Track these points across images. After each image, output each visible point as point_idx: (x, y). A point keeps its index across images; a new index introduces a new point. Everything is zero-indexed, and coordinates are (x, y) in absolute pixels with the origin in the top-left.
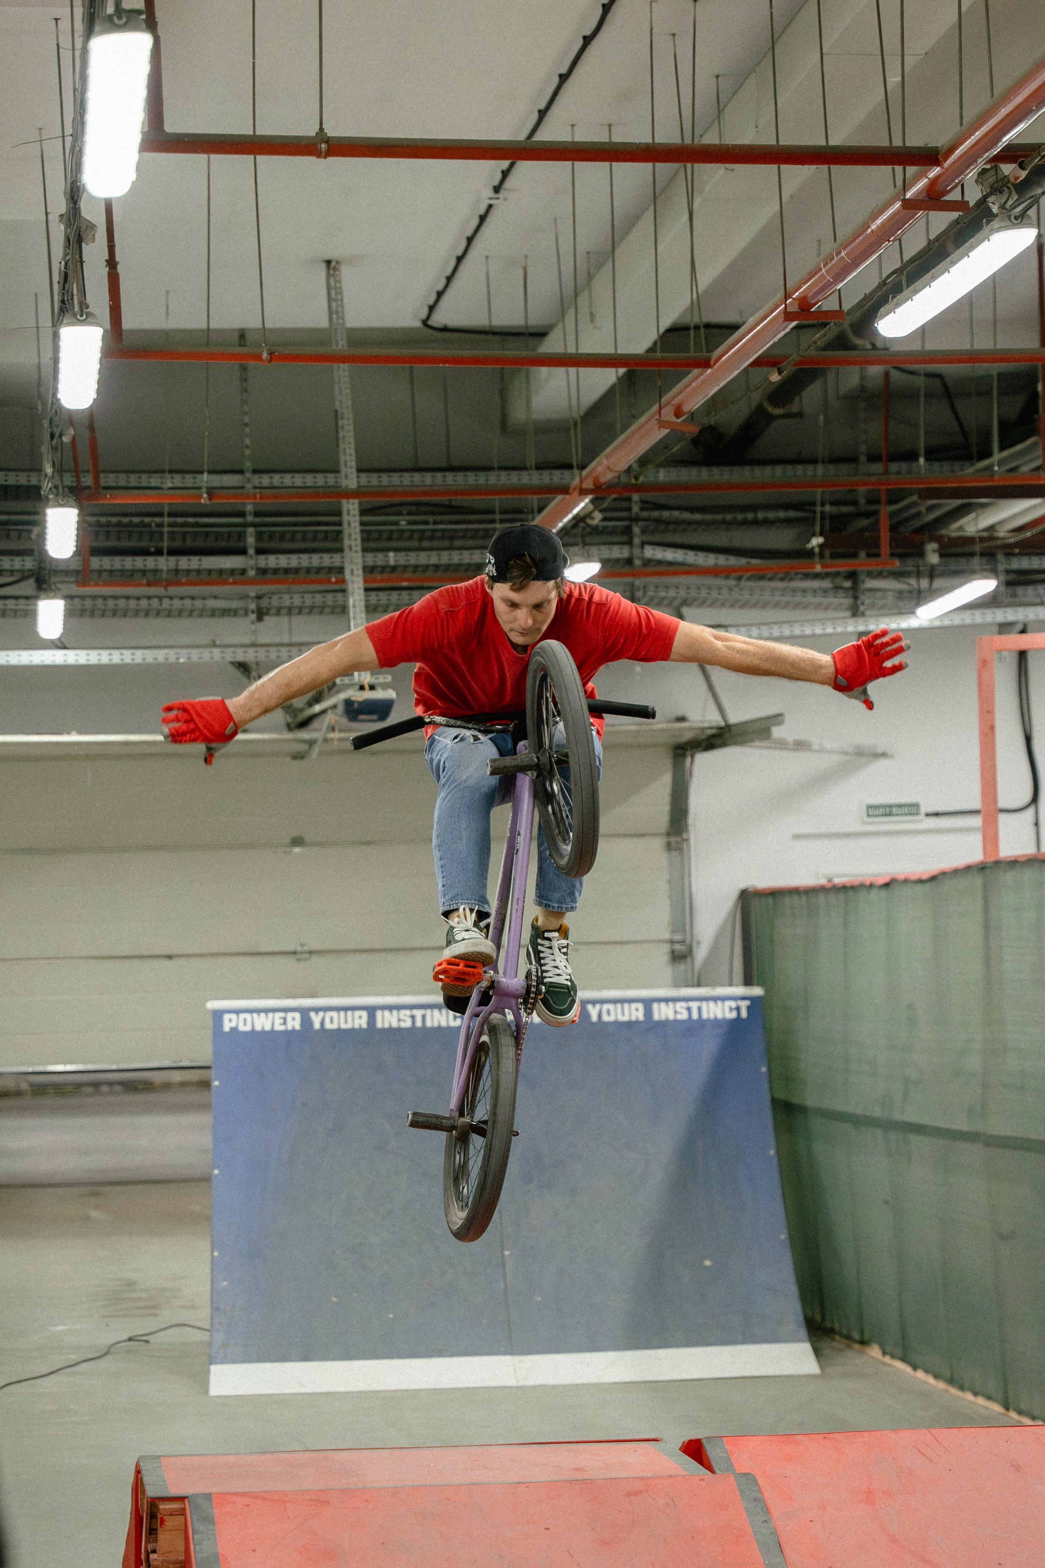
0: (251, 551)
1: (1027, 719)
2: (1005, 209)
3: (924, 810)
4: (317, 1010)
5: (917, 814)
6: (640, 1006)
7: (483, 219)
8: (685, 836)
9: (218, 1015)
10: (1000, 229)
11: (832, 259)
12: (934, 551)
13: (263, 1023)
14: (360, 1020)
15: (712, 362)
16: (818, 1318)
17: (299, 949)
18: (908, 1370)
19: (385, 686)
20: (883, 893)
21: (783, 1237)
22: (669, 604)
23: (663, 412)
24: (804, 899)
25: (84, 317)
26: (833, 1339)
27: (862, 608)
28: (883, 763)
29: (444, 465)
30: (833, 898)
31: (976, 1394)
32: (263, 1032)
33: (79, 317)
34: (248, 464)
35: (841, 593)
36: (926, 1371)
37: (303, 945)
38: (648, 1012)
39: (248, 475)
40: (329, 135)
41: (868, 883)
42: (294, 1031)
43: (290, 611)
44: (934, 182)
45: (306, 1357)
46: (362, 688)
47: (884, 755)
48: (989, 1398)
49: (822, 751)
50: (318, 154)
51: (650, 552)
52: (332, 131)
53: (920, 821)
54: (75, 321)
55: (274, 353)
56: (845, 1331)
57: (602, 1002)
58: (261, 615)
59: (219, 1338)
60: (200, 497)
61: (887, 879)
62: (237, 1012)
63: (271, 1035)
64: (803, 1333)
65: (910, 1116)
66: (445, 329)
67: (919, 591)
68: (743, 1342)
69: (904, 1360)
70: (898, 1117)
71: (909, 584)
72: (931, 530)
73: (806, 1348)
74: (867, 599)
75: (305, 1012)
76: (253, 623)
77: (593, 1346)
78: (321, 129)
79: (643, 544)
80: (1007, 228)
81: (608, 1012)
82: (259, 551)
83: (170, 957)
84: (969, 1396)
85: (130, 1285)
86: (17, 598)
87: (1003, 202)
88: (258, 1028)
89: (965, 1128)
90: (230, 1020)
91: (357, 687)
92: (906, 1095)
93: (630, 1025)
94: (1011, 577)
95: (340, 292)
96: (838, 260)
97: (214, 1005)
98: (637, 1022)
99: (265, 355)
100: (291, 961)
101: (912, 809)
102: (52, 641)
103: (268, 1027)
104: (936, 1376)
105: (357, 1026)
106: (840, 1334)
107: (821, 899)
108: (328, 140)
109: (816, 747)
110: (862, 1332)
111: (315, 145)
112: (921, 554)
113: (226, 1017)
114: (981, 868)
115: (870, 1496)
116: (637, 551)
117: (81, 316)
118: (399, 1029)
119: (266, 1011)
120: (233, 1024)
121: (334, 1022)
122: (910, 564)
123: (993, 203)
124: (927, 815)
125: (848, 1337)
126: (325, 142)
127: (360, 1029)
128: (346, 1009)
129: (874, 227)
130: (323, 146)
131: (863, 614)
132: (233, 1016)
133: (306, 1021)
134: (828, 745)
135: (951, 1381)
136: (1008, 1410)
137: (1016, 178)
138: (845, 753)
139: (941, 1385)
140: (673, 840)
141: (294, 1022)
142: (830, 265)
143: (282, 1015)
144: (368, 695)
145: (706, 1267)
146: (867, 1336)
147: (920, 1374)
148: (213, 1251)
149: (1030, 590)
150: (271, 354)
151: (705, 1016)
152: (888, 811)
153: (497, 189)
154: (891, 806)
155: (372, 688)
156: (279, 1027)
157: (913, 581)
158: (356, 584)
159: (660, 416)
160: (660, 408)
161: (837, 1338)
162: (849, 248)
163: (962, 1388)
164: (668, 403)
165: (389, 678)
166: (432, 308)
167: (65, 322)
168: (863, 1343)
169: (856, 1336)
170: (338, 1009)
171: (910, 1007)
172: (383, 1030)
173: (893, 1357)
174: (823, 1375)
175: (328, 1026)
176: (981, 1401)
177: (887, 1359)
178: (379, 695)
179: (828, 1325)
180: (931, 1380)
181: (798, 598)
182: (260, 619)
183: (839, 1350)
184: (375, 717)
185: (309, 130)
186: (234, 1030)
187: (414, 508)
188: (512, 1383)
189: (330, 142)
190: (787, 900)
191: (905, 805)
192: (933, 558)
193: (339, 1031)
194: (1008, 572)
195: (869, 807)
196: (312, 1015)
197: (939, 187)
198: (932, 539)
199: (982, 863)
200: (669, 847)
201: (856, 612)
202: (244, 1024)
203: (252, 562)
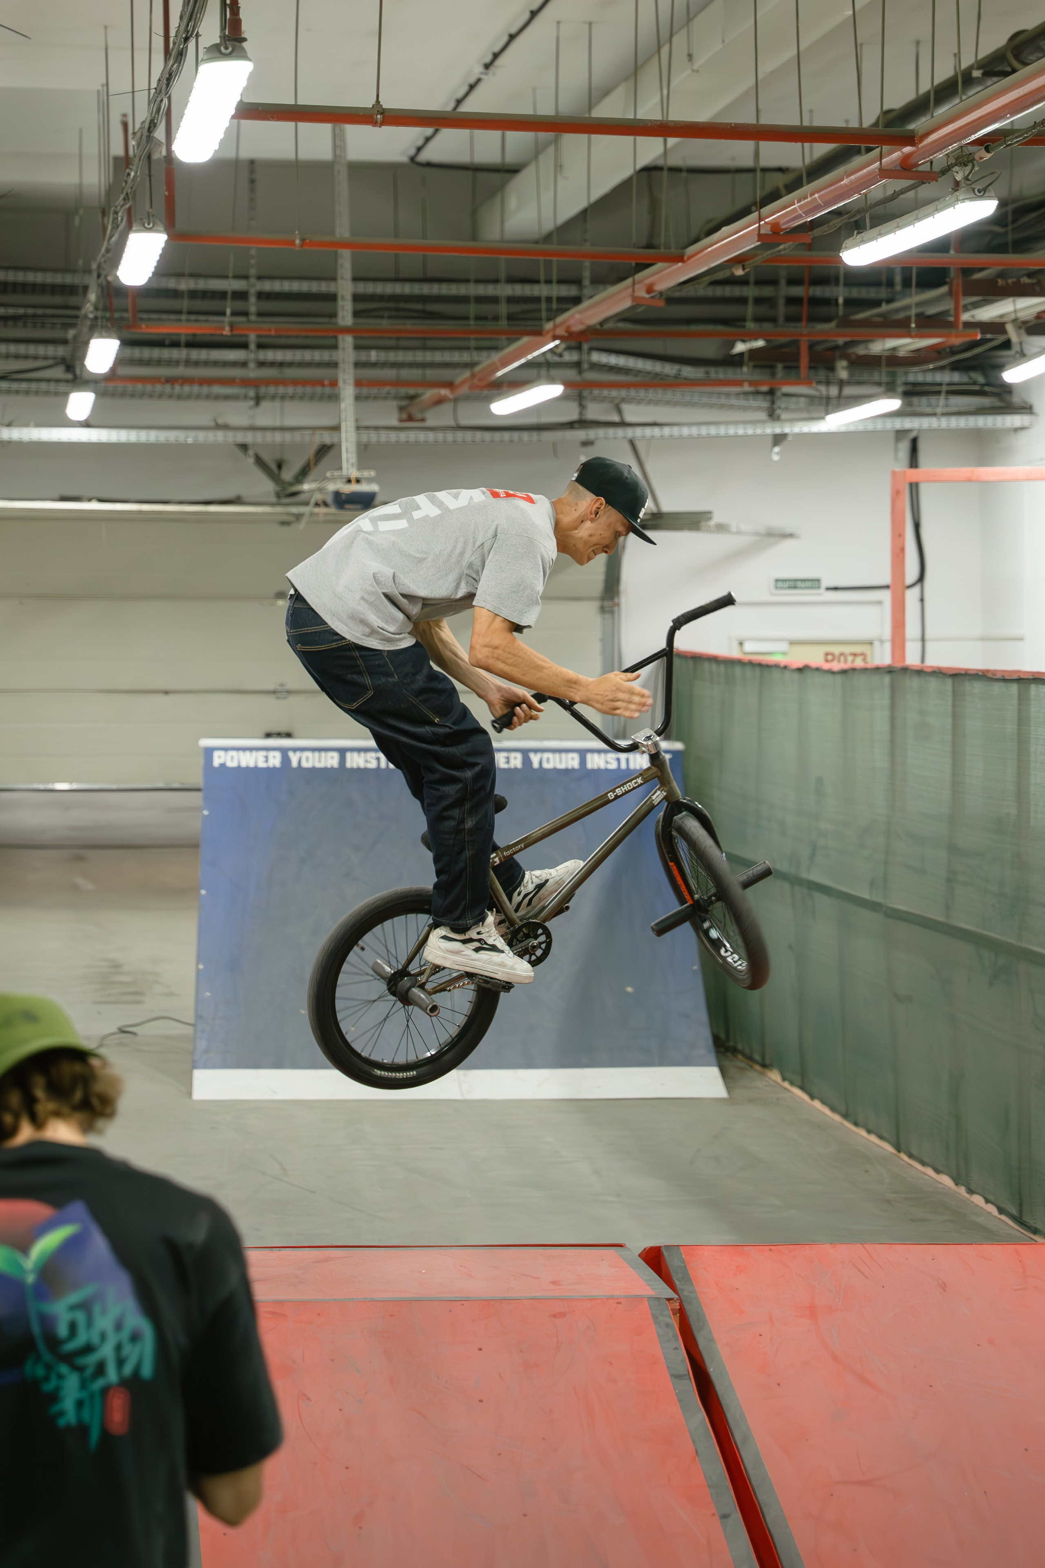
0: (252, 346)
1: (915, 504)
2: (968, 180)
3: (825, 583)
4: (295, 750)
5: (819, 587)
6: (576, 756)
7: (472, 87)
8: (616, 600)
9: (209, 752)
10: (963, 200)
11: (806, 198)
12: (844, 368)
13: (248, 760)
14: (331, 760)
15: (685, 258)
16: (723, 1036)
17: (279, 688)
18: (805, 1097)
19: (370, 480)
20: (796, 676)
21: (695, 968)
22: (612, 401)
23: (637, 287)
24: (722, 668)
25: (151, 225)
26: (736, 1057)
27: (778, 412)
28: (789, 543)
29: (421, 276)
30: (749, 672)
31: (869, 1132)
32: (248, 768)
33: (146, 225)
34: (253, 272)
35: (760, 397)
36: (823, 1102)
37: (282, 685)
38: (583, 761)
39: (253, 281)
40: (384, 107)
41: (782, 665)
42: (274, 768)
43: (283, 398)
44: (907, 157)
45: (278, 1065)
46: (349, 481)
47: (791, 536)
48: (881, 1137)
49: (739, 533)
50: (374, 123)
51: (596, 357)
52: (386, 104)
53: (820, 594)
54: (143, 228)
55: (306, 240)
56: (747, 1051)
57: (543, 751)
58: (258, 400)
59: (202, 1044)
60: (223, 329)
61: (800, 665)
62: (226, 749)
63: (255, 771)
64: (712, 1057)
65: (816, 876)
66: (429, 165)
67: (828, 398)
68: (661, 1064)
69: (802, 1088)
70: (804, 875)
71: (817, 390)
72: (841, 351)
73: (713, 1072)
74: (782, 403)
75: (284, 751)
76: (250, 408)
77: (529, 1063)
78: (378, 101)
79: (591, 349)
80: (971, 199)
81: (548, 760)
82: (260, 346)
83: (166, 693)
84: (863, 1133)
85: (116, 966)
86: (48, 380)
87: (967, 173)
88: (243, 765)
89: (866, 896)
90: (219, 757)
91: (344, 480)
92: (812, 856)
93: (567, 772)
94: (909, 388)
95: (343, 140)
96: (811, 201)
97: (206, 742)
98: (573, 770)
99: (298, 242)
100: (271, 700)
101: (814, 583)
102: (79, 422)
103: (252, 765)
104: (833, 1109)
105: (329, 766)
106: (744, 1055)
107: (738, 670)
108: (383, 112)
109: (734, 529)
110: (763, 1057)
111: (372, 116)
112: (832, 369)
113: (216, 754)
114: (890, 670)
115: (812, 1311)
116: (585, 357)
117: (149, 224)
118: (366, 770)
119: (251, 749)
120: (222, 761)
121: (310, 761)
122: (822, 374)
123: (957, 172)
124: (828, 589)
125: (750, 1058)
126: (382, 114)
127: (332, 768)
128: (320, 750)
129: (845, 181)
130: (379, 117)
131: (778, 419)
132: (222, 753)
133: (286, 760)
134: (744, 527)
135: (845, 1116)
136: (899, 1152)
137: (981, 158)
138: (757, 534)
139: (837, 1118)
140: (607, 603)
141: (275, 760)
142: (803, 202)
143: (264, 753)
144: (354, 488)
145: (628, 993)
146: (768, 1061)
147: (817, 1104)
148: (198, 964)
149: (924, 400)
150: (303, 240)
151: (632, 766)
152: (794, 584)
153: (487, 66)
154: (796, 580)
155: (358, 481)
156: (262, 764)
157: (823, 389)
158: (348, 391)
159: (633, 291)
160: (634, 284)
161: (740, 1057)
162: (822, 193)
163: (856, 1124)
164: (640, 282)
165: (373, 473)
166: (419, 149)
167: (134, 228)
168: (764, 1066)
169: (757, 1057)
170: (313, 750)
171: (820, 780)
172: (352, 770)
173: (792, 1083)
174: (730, 1100)
175: (305, 764)
176: (873, 1138)
177: (786, 1084)
178: (364, 488)
179: (731, 1044)
180: (826, 1111)
181: (723, 400)
182: (257, 404)
183: (742, 1069)
184: (358, 506)
185: (368, 102)
186: (223, 766)
187: (394, 313)
188: (458, 1097)
189: (386, 114)
190: (706, 666)
191: (808, 580)
192: (843, 374)
193: (313, 770)
194: (906, 384)
195: (777, 581)
196: (291, 754)
197: (912, 161)
198: (844, 356)
199: (889, 666)
200: (602, 610)
201: (773, 415)
202: (232, 760)
203: (252, 356)
